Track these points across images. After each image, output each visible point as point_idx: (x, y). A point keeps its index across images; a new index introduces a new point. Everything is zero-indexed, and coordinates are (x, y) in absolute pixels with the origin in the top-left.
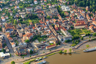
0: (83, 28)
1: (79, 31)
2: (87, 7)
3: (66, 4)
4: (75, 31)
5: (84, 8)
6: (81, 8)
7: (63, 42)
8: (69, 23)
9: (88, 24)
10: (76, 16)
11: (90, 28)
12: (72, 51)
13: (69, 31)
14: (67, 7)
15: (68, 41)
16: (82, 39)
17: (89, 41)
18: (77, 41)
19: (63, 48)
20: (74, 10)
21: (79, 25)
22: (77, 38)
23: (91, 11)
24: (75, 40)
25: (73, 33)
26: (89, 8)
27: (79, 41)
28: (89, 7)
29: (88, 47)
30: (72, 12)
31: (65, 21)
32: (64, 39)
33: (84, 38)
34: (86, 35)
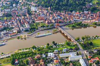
0: (41, 22)
1: (38, 24)
2: (49, 8)
4: (34, 24)
5: (47, 8)
6: (46, 8)
7: (23, 31)
8: (32, 18)
9: (46, 20)
10: (40, 14)
11: (46, 22)
12: (26, 37)
14: (35, 8)
16: (37, 29)
17: (42, 30)
18: (32, 31)
19: (21, 35)
20: (40, 10)
21: (39, 20)
23: (52, 10)
26: (51, 8)
27: (34, 31)
29: (39, 34)
30: (38, 11)
31: (30, 17)
32: (24, 29)
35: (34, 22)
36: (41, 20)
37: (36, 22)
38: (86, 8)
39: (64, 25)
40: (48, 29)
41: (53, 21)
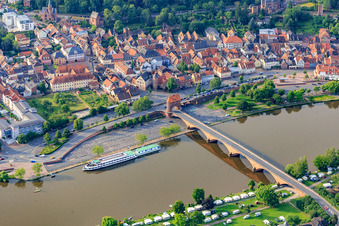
0: (81, 90)
1: (67, 99)
2: (94, 15)
3: (21, 8)
4: (52, 100)
5: (83, 19)
6: (74, 18)
7: (9, 142)
9: (100, 75)
10: (55, 48)
11: (107, 87)
12: (44, 171)
13: (32, 102)
14: (24, 18)
15: (30, 138)
16: (80, 127)
17: (105, 131)
18: (60, 137)
19: (11, 161)
20: (50, 28)
21: (67, 80)
22: (62, 124)
23: (108, 26)
24: (56, 130)
25: (46, 109)
26: (103, 16)
27: (69, 136)
28: (101, 16)
29: (100, 152)
30: (41, 35)
31: (17, 66)
32: (16, 132)
33: (85, 123)
34: (94, 113)
35: (44, 90)
36: (76, 78)
37: (54, 87)
38: (264, 13)
39: (201, 102)
40: (131, 125)
41: (141, 83)
